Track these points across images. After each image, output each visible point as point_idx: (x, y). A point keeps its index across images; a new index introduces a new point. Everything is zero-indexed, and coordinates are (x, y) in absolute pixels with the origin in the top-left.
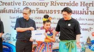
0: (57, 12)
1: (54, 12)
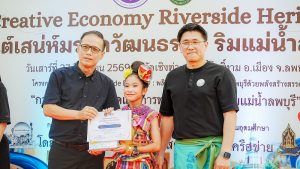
1: (171, 46)
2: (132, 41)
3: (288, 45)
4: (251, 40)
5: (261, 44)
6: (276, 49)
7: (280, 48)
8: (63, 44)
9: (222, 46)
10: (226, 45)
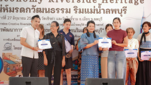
0: (60, 11)
1: (56, 11)
2: (40, 9)
3: (102, 11)
4: (88, 9)
5: (92, 11)
6: (97, 13)
7: (99, 13)
8: (10, 8)
9: (76, 11)
10: (78, 11)
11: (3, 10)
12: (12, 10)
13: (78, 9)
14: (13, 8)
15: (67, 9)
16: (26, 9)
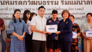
0: (50, 3)
1: (47, 3)
3: (83, 3)
4: (72, 1)
5: (75, 2)
6: (80, 4)
7: (81, 4)
8: (11, 2)
9: (63, 3)
10: (64, 3)
11: (5, 3)
12: (12, 3)
13: (64, 1)
14: (13, 1)
15: (55, 2)
16: (24, 2)
